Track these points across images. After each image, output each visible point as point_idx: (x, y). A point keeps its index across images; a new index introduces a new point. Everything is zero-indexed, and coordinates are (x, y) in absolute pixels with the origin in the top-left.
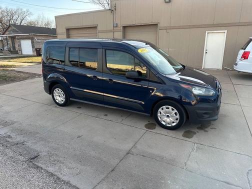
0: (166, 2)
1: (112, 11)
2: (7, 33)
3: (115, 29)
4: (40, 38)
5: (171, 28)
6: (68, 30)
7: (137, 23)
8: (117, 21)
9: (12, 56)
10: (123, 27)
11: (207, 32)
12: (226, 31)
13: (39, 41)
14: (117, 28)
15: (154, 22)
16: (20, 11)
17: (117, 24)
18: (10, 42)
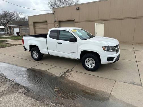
0: (77, 10)
1: (54, 14)
2: (7, 24)
3: (55, 22)
4: (23, 27)
5: (80, 22)
6: (34, 23)
7: (65, 19)
8: (56, 19)
9: (9, 36)
10: (59, 21)
11: (96, 23)
12: (104, 23)
13: (23, 28)
14: (56, 22)
15: (72, 19)
16: (16, 13)
17: (56, 20)
18: (9, 29)
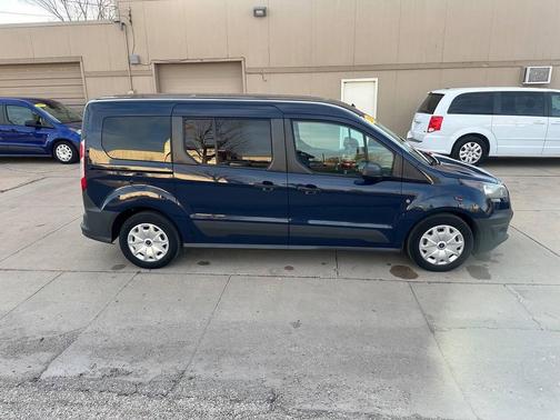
0: (256, 15)
1: (123, 24)
3: (133, 68)
7: (193, 56)
10: (156, 65)
11: (343, 81)
12: (376, 80)
14: (140, 68)
15: (233, 56)
17: (138, 57)
